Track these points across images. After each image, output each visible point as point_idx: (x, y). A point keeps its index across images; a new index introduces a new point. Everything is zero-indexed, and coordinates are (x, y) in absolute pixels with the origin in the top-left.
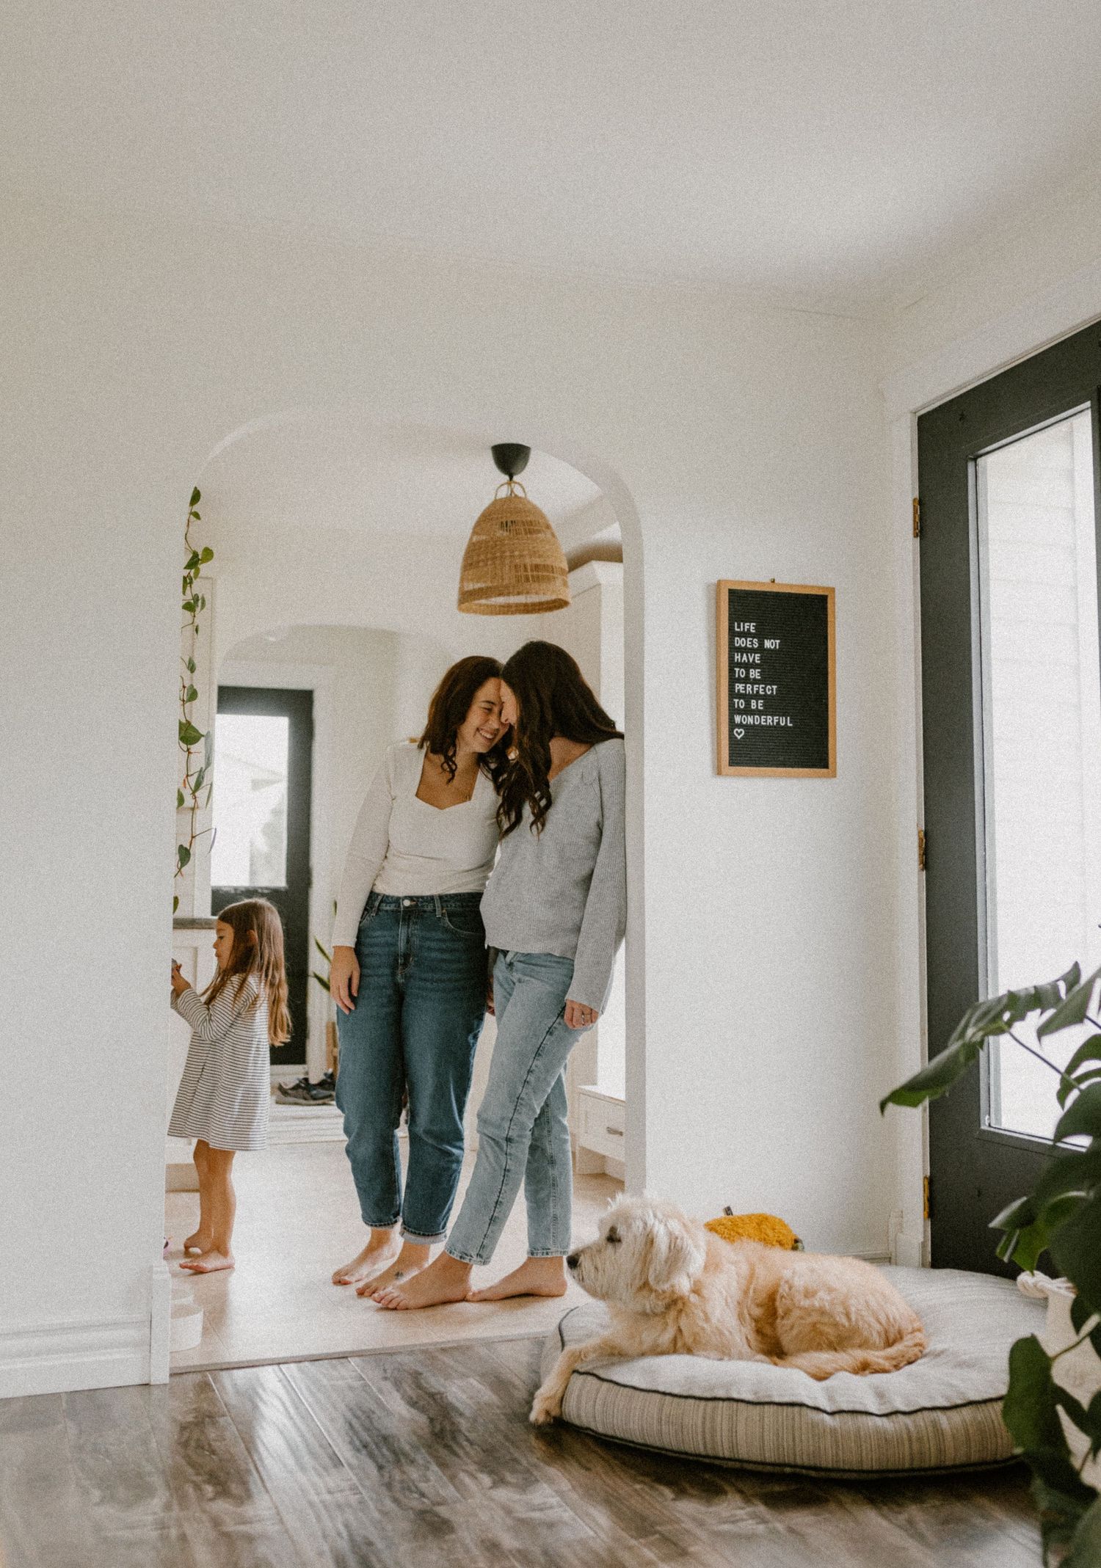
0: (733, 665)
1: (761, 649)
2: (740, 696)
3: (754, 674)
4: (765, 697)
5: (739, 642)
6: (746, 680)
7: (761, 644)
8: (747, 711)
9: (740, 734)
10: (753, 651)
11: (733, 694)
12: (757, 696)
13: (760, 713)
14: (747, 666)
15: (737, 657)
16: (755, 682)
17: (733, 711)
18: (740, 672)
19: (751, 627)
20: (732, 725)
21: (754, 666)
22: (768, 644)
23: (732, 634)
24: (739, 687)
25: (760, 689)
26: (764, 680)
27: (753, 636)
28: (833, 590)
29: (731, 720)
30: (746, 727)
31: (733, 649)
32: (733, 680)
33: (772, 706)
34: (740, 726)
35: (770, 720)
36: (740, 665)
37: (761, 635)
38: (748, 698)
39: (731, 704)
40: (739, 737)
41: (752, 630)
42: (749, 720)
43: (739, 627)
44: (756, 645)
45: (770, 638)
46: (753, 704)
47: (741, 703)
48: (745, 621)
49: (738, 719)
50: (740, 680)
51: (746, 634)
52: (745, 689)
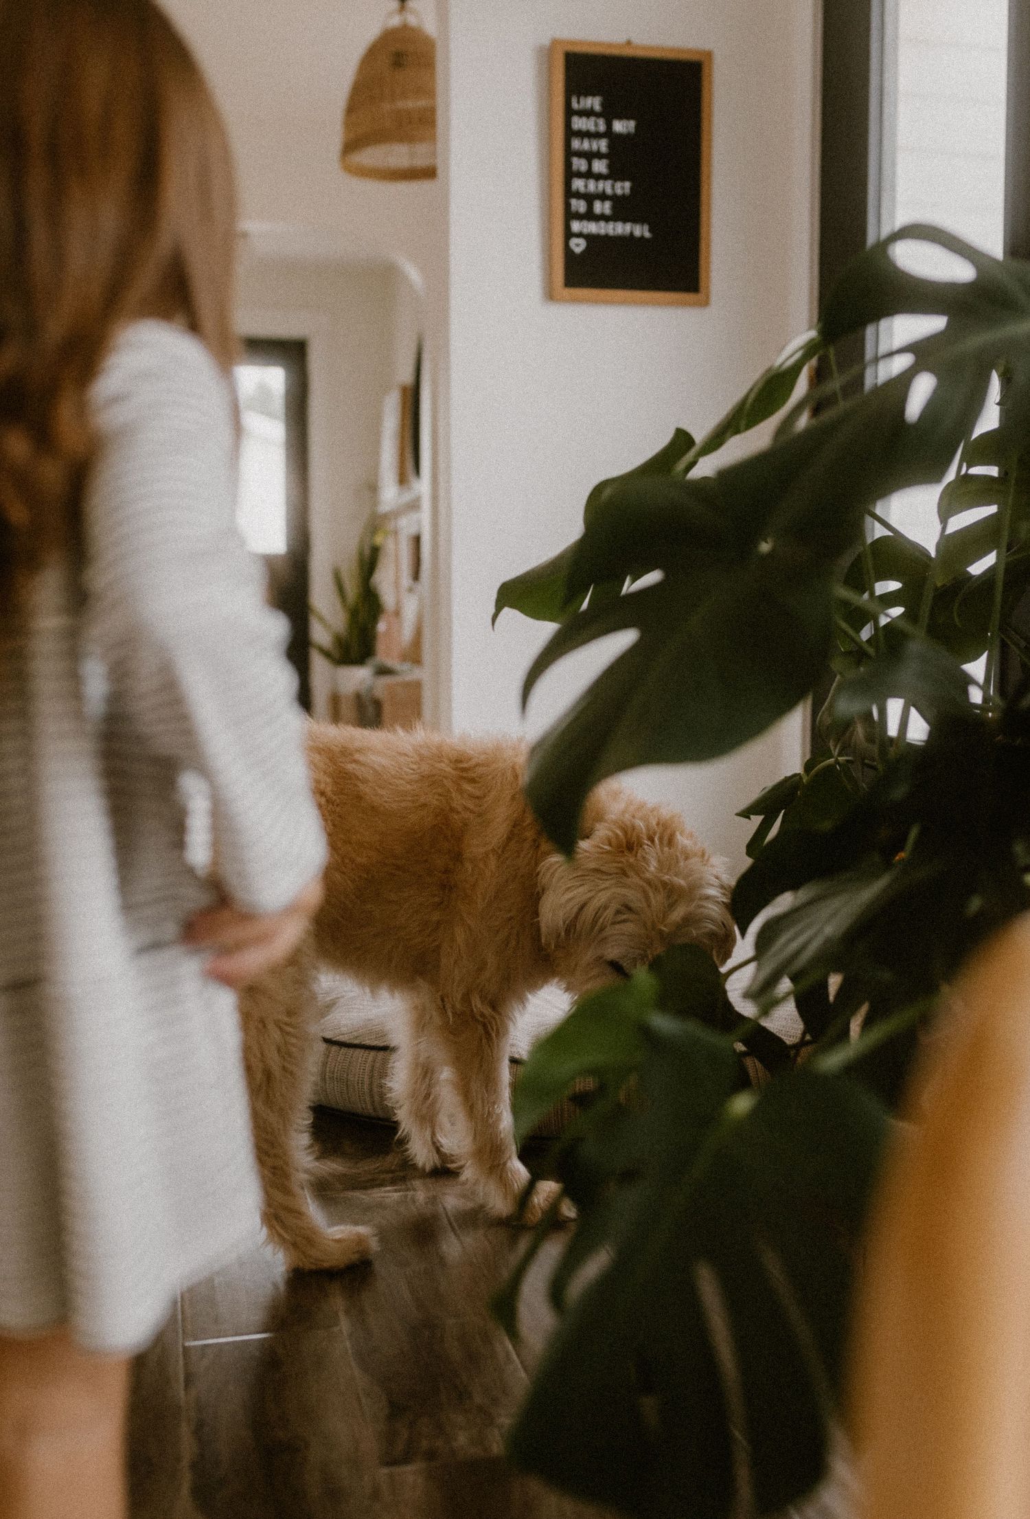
0: (569, 153)
1: (609, 134)
2: (578, 195)
3: (600, 166)
4: (614, 199)
5: (579, 123)
6: (589, 175)
7: (609, 125)
8: (590, 216)
9: (578, 246)
10: (596, 135)
11: (569, 193)
12: (603, 197)
13: (605, 218)
14: (590, 156)
15: (576, 144)
16: (598, 177)
17: (570, 215)
18: (580, 164)
19: (594, 103)
20: (569, 234)
21: (598, 155)
22: (619, 126)
23: (569, 112)
24: (578, 184)
25: (606, 186)
26: (615, 174)
27: (597, 115)
28: (709, 54)
29: (567, 227)
30: (590, 238)
31: (570, 133)
32: (570, 174)
33: (623, 209)
34: (580, 235)
35: (620, 229)
36: (580, 154)
37: (609, 113)
38: (589, 198)
39: (567, 205)
40: (578, 250)
41: (597, 108)
42: (592, 228)
43: (578, 102)
44: (602, 128)
45: (620, 118)
46: (598, 207)
47: (579, 206)
48: (586, 95)
49: (576, 226)
50: (580, 175)
51: (588, 113)
52: (586, 186)
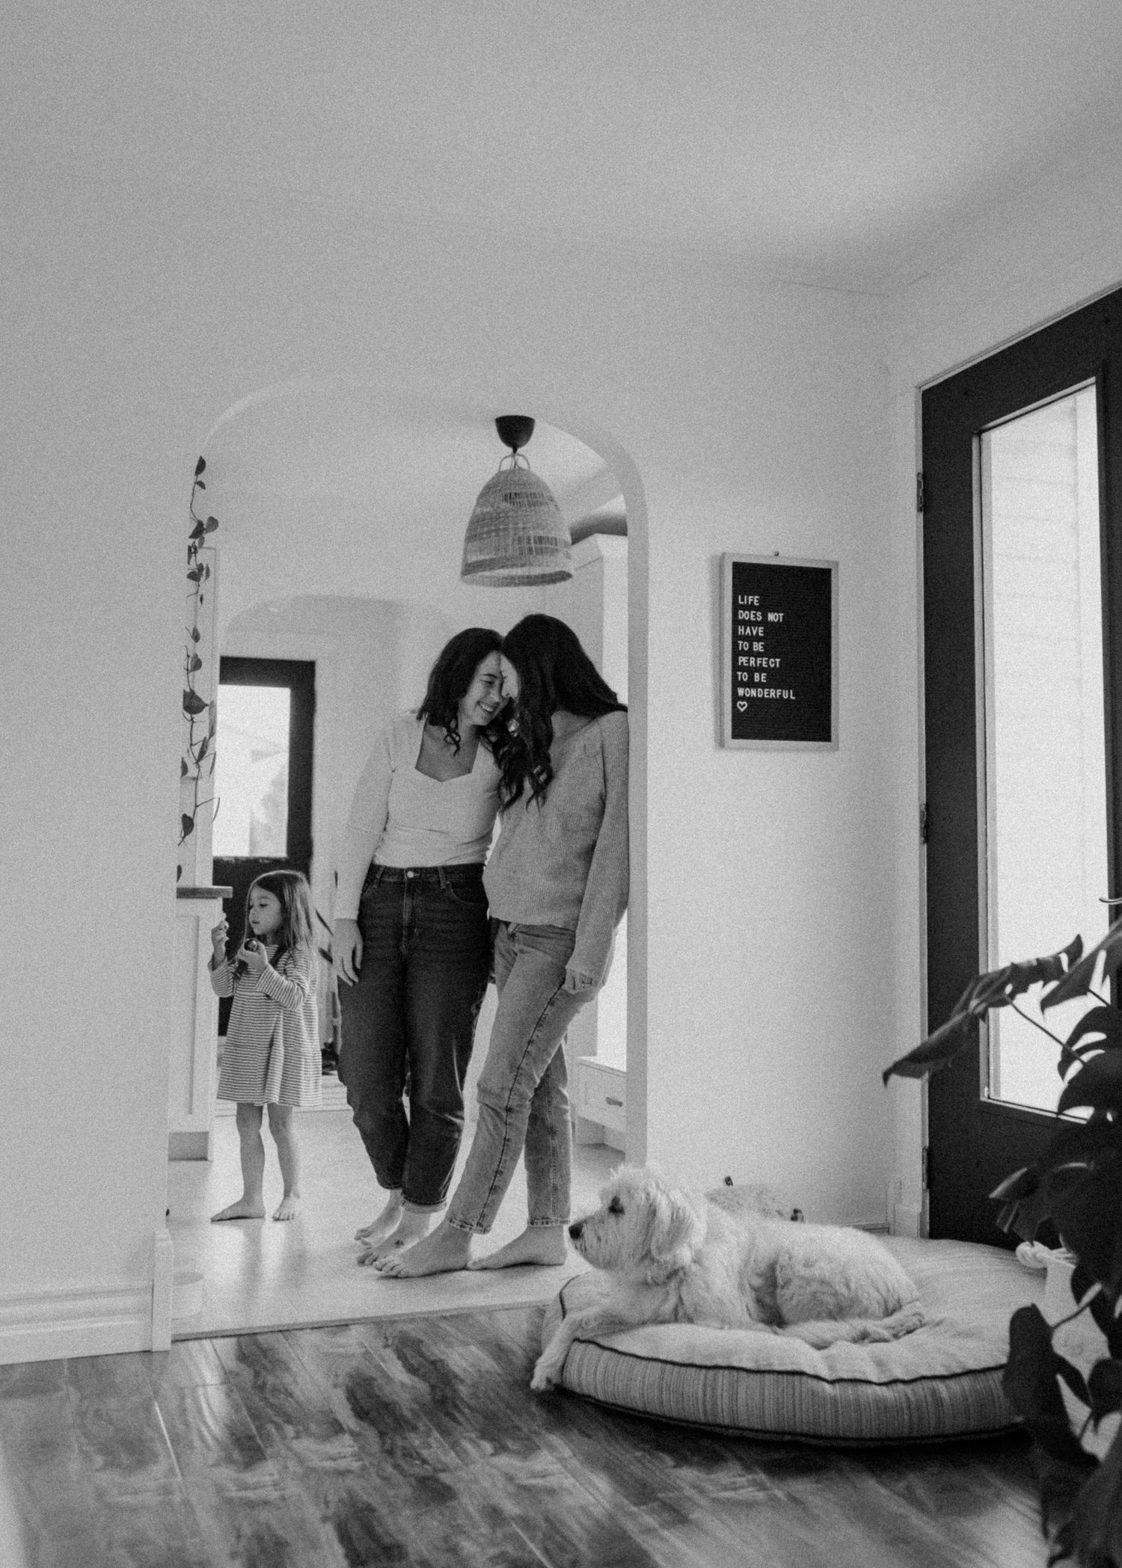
0: (735, 638)
1: (764, 622)
2: (743, 669)
3: (758, 647)
4: (768, 670)
5: (743, 615)
6: (750, 653)
7: (765, 616)
8: (750, 684)
9: (743, 706)
10: (756, 624)
11: (736, 667)
12: (760, 669)
13: (762, 686)
14: (750, 639)
15: (741, 630)
16: (758, 655)
17: (736, 683)
18: (744, 645)
19: (754, 600)
20: (735, 698)
21: (758, 639)
22: (771, 617)
23: (736, 607)
24: (743, 660)
25: (763, 662)
26: (768, 653)
27: (757, 609)
28: (836, 563)
29: (734, 693)
30: (749, 700)
31: (736, 622)
32: (736, 653)
33: (775, 679)
34: (743, 698)
35: (772, 693)
36: (745, 638)
37: (764, 608)
38: (751, 671)
39: (734, 676)
40: (741, 709)
41: (756, 604)
42: (752, 693)
43: (742, 600)
44: (759, 618)
45: (773, 611)
46: (756, 677)
47: (744, 676)
48: (748, 595)
49: (740, 691)
50: (742, 653)
51: (749, 607)
52: (748, 662)
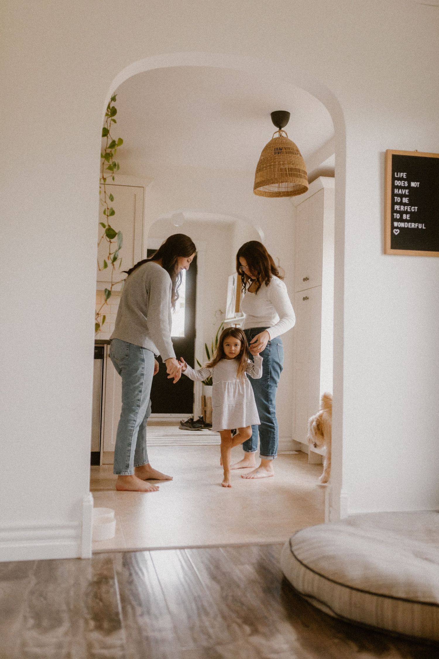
0: (393, 195)
1: (409, 187)
2: (397, 212)
3: (405, 200)
4: (411, 213)
5: (397, 183)
6: (401, 203)
7: (409, 184)
8: (401, 220)
9: (397, 232)
10: (404, 188)
11: (393, 211)
12: (406, 212)
13: (408, 221)
14: (402, 196)
15: (396, 191)
16: (405, 204)
17: (393, 220)
18: (398, 199)
19: (404, 175)
20: (393, 227)
21: (405, 196)
22: (413, 184)
23: (394, 179)
24: (397, 207)
25: (408, 208)
26: (411, 204)
27: (405, 180)
29: (392, 225)
30: (401, 229)
31: (394, 187)
32: (394, 203)
33: (414, 218)
34: (397, 228)
35: (413, 225)
36: (398, 195)
37: (409, 179)
38: (401, 213)
39: (392, 216)
40: (396, 234)
41: (405, 177)
42: (402, 225)
43: (397, 175)
44: (406, 185)
45: (414, 181)
46: (404, 216)
47: (398, 216)
48: (401, 172)
49: (396, 224)
50: (397, 204)
51: (401, 179)
52: (400, 209)
